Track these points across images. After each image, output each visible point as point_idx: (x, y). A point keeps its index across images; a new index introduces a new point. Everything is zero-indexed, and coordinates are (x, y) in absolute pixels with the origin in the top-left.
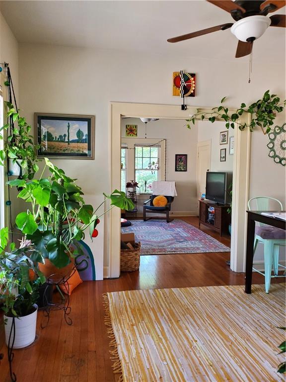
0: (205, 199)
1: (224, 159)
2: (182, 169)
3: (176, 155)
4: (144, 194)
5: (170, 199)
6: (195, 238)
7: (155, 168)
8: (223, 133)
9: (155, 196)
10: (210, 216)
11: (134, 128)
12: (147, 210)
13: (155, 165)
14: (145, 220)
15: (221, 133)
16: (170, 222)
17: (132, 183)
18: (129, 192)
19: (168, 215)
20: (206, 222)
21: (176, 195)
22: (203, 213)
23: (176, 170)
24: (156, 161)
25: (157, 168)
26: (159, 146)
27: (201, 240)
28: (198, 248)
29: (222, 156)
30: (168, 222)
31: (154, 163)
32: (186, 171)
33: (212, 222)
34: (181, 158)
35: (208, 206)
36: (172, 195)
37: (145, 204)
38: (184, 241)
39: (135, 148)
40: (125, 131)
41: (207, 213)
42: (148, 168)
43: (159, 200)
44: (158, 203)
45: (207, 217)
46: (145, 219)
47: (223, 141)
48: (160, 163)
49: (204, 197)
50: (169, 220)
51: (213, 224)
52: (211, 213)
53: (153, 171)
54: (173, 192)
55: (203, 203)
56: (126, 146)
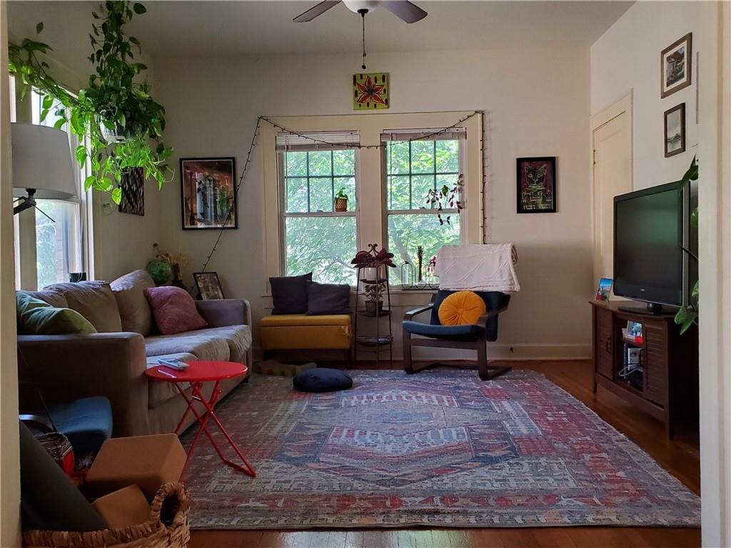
0: (613, 298)
1: (678, 146)
2: (542, 206)
3: (520, 162)
4: (417, 288)
5: (495, 302)
6: (559, 445)
7: (448, 206)
8: (671, 52)
9: (446, 293)
10: (631, 358)
11: (380, 82)
12: (413, 336)
13: (450, 194)
14: (410, 371)
15: (664, 52)
16: (493, 377)
17: (372, 253)
18: (364, 281)
19: (482, 355)
20: (616, 379)
21: (517, 288)
22: (603, 347)
23: (520, 210)
24: (452, 181)
25: (455, 206)
26: (461, 135)
27: (577, 455)
28: (551, 498)
29: (671, 135)
30: (485, 377)
31: (446, 189)
32: (554, 210)
33: (636, 381)
34: (534, 172)
35: (620, 319)
36: (502, 287)
37: (410, 317)
38: (505, 457)
39: (384, 145)
40: (352, 94)
41: (619, 345)
42: (429, 206)
43: (457, 306)
44: (454, 316)
45: (619, 361)
46: (412, 368)
47: (674, 77)
48: (466, 188)
49: (608, 287)
50: (487, 371)
51: (641, 389)
52: (631, 345)
53: (444, 217)
54: (506, 277)
55: (606, 310)
56: (356, 139)
